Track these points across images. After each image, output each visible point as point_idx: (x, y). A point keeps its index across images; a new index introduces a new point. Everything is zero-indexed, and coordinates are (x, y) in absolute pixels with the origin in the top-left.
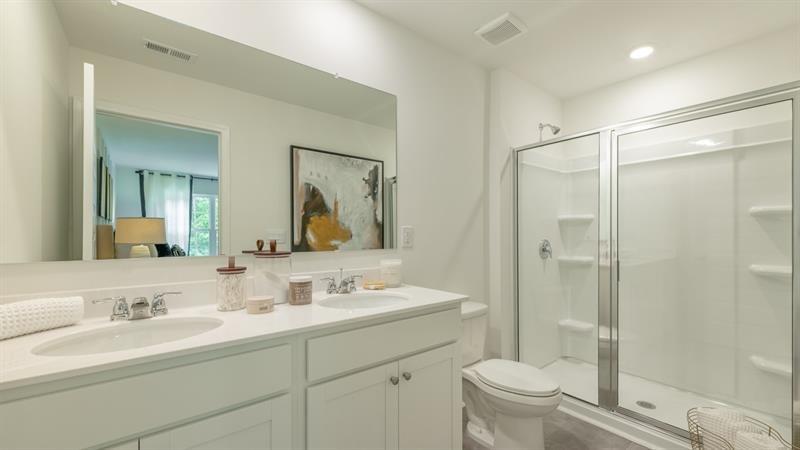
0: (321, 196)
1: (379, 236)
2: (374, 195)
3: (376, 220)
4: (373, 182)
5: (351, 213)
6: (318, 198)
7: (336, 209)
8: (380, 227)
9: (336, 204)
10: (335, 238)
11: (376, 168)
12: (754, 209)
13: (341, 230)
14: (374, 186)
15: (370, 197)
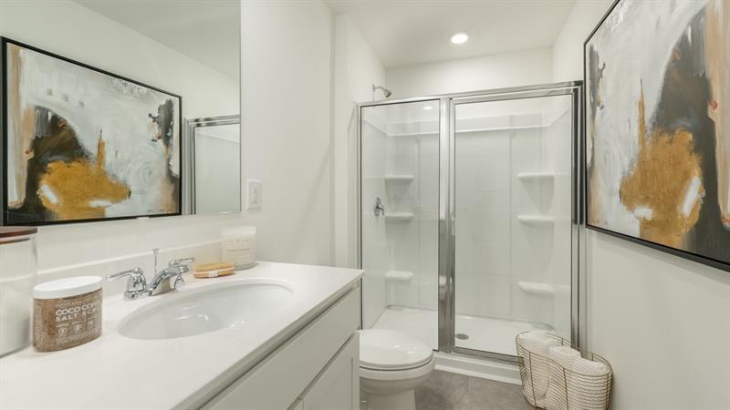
0: (71, 132)
1: (173, 195)
2: (167, 139)
3: (169, 172)
4: (165, 122)
5: (129, 161)
6: (64, 133)
7: (101, 154)
8: (177, 182)
9: (101, 145)
10: (97, 196)
11: (170, 104)
12: (520, 175)
13: (111, 183)
14: (166, 126)
15: (160, 142)
